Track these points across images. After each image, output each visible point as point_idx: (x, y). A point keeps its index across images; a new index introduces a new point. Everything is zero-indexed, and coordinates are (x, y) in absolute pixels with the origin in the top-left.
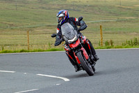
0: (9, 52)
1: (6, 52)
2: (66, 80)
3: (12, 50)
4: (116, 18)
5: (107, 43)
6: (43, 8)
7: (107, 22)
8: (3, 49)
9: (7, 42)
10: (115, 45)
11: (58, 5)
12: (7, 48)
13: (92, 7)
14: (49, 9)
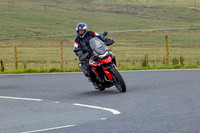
0: (34, 71)
1: (29, 71)
2: (115, 112)
3: (38, 69)
4: (188, 25)
5: (175, 61)
6: (84, 9)
7: (176, 31)
8: (25, 67)
9: (31, 57)
10: (186, 63)
11: (106, 5)
12: (30, 66)
13: (154, 8)
14: (93, 11)
